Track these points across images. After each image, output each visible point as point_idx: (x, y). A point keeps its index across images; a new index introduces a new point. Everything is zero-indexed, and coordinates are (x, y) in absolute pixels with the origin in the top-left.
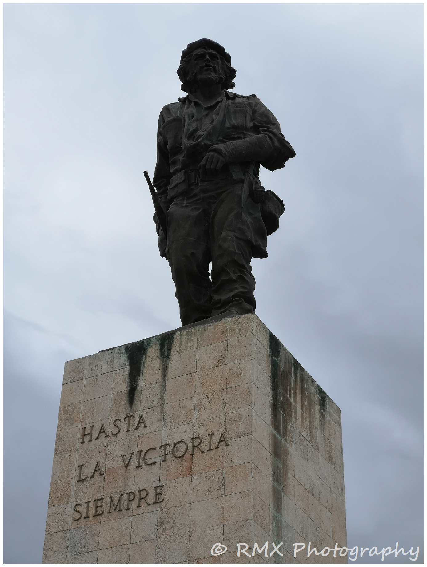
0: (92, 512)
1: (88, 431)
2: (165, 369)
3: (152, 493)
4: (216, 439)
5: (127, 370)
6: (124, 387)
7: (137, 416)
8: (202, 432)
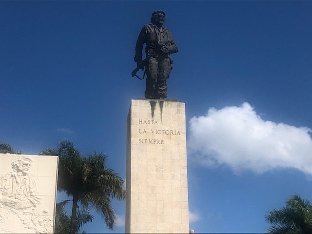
0: (144, 142)
1: (141, 121)
2: (161, 111)
3: (160, 141)
4: (177, 132)
5: (151, 107)
6: (150, 112)
7: (155, 121)
8: (173, 129)
